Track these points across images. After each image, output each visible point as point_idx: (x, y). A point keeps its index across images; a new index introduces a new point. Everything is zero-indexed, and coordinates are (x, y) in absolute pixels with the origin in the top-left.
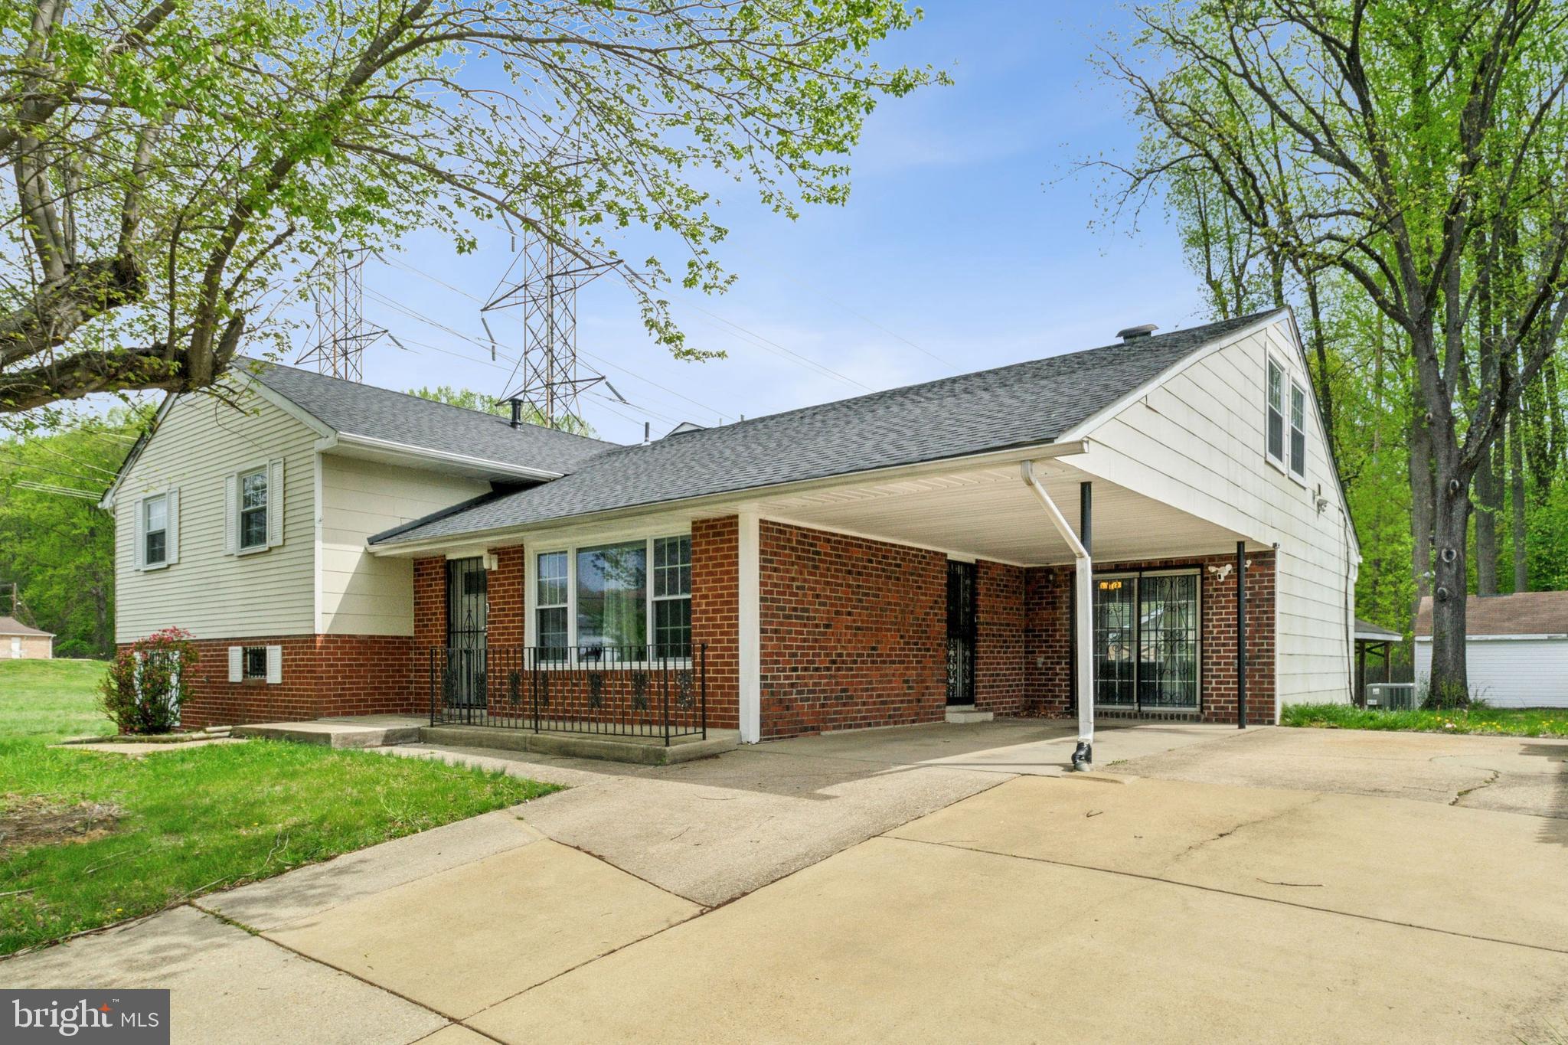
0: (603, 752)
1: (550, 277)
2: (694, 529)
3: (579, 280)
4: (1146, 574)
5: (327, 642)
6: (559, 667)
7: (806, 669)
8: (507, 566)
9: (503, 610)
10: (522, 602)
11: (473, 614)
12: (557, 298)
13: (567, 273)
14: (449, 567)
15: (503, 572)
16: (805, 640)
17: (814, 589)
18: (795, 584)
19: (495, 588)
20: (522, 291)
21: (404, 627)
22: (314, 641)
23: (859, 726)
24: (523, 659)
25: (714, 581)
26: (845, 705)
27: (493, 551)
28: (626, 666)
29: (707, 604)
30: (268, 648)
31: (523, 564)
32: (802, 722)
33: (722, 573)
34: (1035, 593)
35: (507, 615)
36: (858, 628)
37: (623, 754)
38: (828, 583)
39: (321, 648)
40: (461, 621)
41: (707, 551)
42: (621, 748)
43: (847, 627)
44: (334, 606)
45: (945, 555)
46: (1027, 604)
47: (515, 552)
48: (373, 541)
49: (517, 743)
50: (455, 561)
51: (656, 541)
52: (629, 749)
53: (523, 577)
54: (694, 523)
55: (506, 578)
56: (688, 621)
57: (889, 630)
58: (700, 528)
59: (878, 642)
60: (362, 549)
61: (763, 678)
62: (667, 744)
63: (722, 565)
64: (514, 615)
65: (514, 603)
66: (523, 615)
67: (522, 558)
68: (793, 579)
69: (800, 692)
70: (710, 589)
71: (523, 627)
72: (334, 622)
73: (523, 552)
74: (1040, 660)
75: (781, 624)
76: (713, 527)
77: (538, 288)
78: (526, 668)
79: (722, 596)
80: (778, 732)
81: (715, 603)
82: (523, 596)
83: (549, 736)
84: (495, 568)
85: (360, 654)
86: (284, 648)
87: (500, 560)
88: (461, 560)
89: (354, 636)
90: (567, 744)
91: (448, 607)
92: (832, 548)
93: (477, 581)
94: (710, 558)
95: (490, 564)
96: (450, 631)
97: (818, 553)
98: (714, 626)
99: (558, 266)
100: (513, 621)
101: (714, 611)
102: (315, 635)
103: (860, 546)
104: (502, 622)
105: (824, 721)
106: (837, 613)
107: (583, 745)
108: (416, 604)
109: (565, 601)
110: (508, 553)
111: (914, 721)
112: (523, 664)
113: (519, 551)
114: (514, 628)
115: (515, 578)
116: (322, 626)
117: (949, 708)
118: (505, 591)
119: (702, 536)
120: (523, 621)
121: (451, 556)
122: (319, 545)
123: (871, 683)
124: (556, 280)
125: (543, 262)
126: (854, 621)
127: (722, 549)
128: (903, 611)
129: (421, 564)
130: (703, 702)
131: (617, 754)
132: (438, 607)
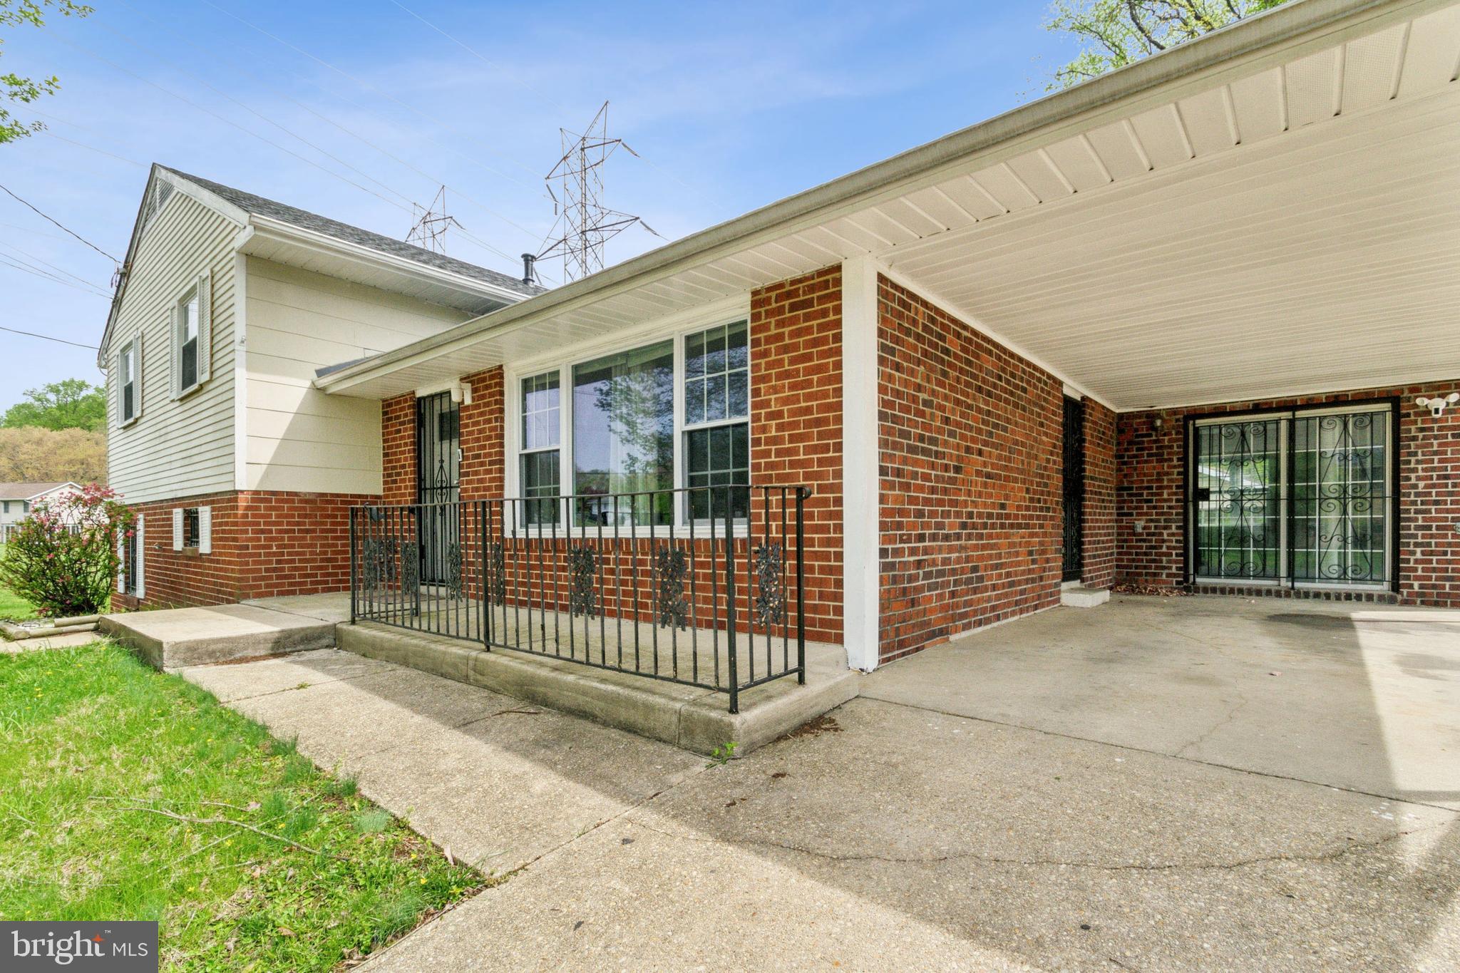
0: (597, 707)
1: (583, 232)
2: (755, 304)
3: (606, 235)
4: (1300, 414)
5: (253, 500)
6: (547, 533)
7: (934, 537)
8: (483, 397)
9: (478, 456)
10: (502, 445)
11: (446, 465)
12: (589, 250)
13: (596, 229)
14: (420, 406)
15: (477, 407)
16: (933, 490)
17: (942, 409)
18: (922, 396)
19: (469, 428)
20: (561, 246)
21: (372, 484)
22: (236, 500)
23: (988, 621)
24: (502, 522)
25: (793, 387)
26: (975, 591)
27: (466, 379)
28: (643, 532)
29: (780, 427)
30: (200, 509)
31: (502, 393)
32: (928, 623)
33: (809, 371)
34: (1130, 443)
35: (482, 464)
36: (988, 476)
37: (637, 718)
38: (958, 402)
39: (247, 508)
40: (434, 473)
41: (780, 337)
42: (633, 704)
43: (978, 473)
44: (266, 453)
45: (1061, 383)
46: (1117, 457)
47: (492, 377)
48: (320, 373)
49: (455, 666)
50: (424, 398)
51: (688, 338)
52: (649, 709)
53: (502, 411)
54: (755, 293)
55: (482, 414)
56: (741, 460)
57: (1015, 480)
58: (767, 301)
59: (1007, 497)
60: (308, 384)
61: (883, 553)
62: (734, 709)
63: (808, 358)
64: (491, 463)
65: (492, 446)
66: (502, 462)
67: (501, 384)
68: (919, 388)
69: (928, 575)
70: (786, 401)
71: (501, 479)
72: (266, 476)
73: (501, 376)
74: (1140, 525)
75: (905, 461)
76: (789, 295)
77: (575, 242)
78: (508, 535)
79: (808, 410)
80: (901, 644)
81: (794, 425)
82: (501, 436)
83: (504, 661)
84: (468, 401)
85: (306, 516)
86: (213, 510)
87: (474, 391)
88: (432, 397)
89: (296, 494)
90: (532, 680)
91: (419, 458)
92: (964, 350)
93: (451, 424)
94: (786, 349)
95: (462, 395)
96: (420, 488)
97: (946, 352)
98: (793, 464)
99: (590, 224)
100: (490, 472)
101: (793, 439)
102: (236, 492)
103: (990, 353)
104: (476, 473)
105: (953, 618)
106: (968, 450)
107: (561, 686)
108: (386, 455)
109: (558, 441)
110: (484, 380)
111: (1036, 607)
112: (502, 530)
113: (497, 374)
114: (492, 480)
115: (491, 412)
116: (247, 479)
117: (1065, 586)
118: (480, 431)
119: (769, 314)
120: (502, 471)
121: (421, 392)
122: (241, 374)
123: (999, 556)
124: (589, 234)
125: (578, 222)
126: (985, 464)
127: (808, 330)
128: (1028, 455)
129: (390, 405)
130: (799, 594)
131: (624, 715)
132: (407, 459)
